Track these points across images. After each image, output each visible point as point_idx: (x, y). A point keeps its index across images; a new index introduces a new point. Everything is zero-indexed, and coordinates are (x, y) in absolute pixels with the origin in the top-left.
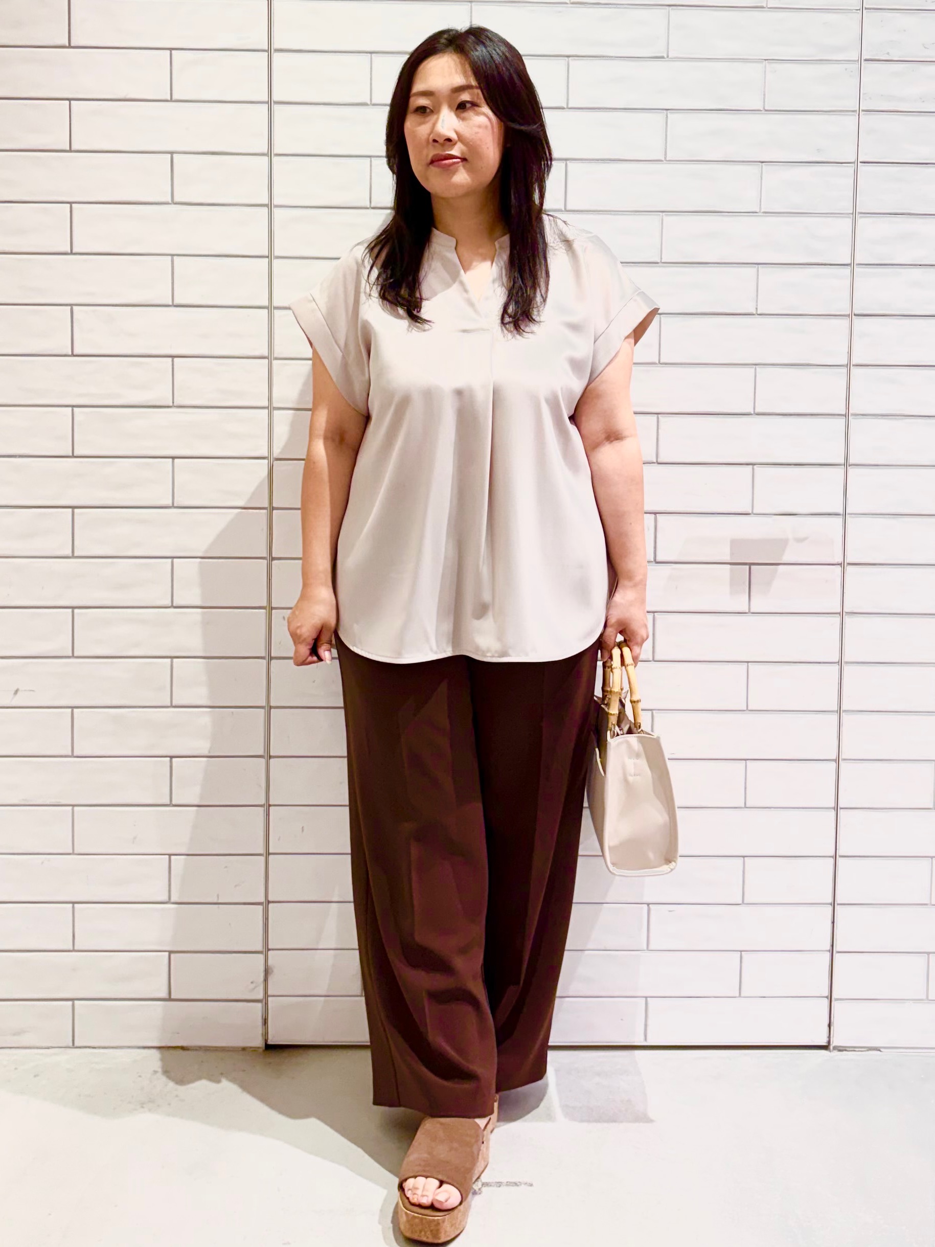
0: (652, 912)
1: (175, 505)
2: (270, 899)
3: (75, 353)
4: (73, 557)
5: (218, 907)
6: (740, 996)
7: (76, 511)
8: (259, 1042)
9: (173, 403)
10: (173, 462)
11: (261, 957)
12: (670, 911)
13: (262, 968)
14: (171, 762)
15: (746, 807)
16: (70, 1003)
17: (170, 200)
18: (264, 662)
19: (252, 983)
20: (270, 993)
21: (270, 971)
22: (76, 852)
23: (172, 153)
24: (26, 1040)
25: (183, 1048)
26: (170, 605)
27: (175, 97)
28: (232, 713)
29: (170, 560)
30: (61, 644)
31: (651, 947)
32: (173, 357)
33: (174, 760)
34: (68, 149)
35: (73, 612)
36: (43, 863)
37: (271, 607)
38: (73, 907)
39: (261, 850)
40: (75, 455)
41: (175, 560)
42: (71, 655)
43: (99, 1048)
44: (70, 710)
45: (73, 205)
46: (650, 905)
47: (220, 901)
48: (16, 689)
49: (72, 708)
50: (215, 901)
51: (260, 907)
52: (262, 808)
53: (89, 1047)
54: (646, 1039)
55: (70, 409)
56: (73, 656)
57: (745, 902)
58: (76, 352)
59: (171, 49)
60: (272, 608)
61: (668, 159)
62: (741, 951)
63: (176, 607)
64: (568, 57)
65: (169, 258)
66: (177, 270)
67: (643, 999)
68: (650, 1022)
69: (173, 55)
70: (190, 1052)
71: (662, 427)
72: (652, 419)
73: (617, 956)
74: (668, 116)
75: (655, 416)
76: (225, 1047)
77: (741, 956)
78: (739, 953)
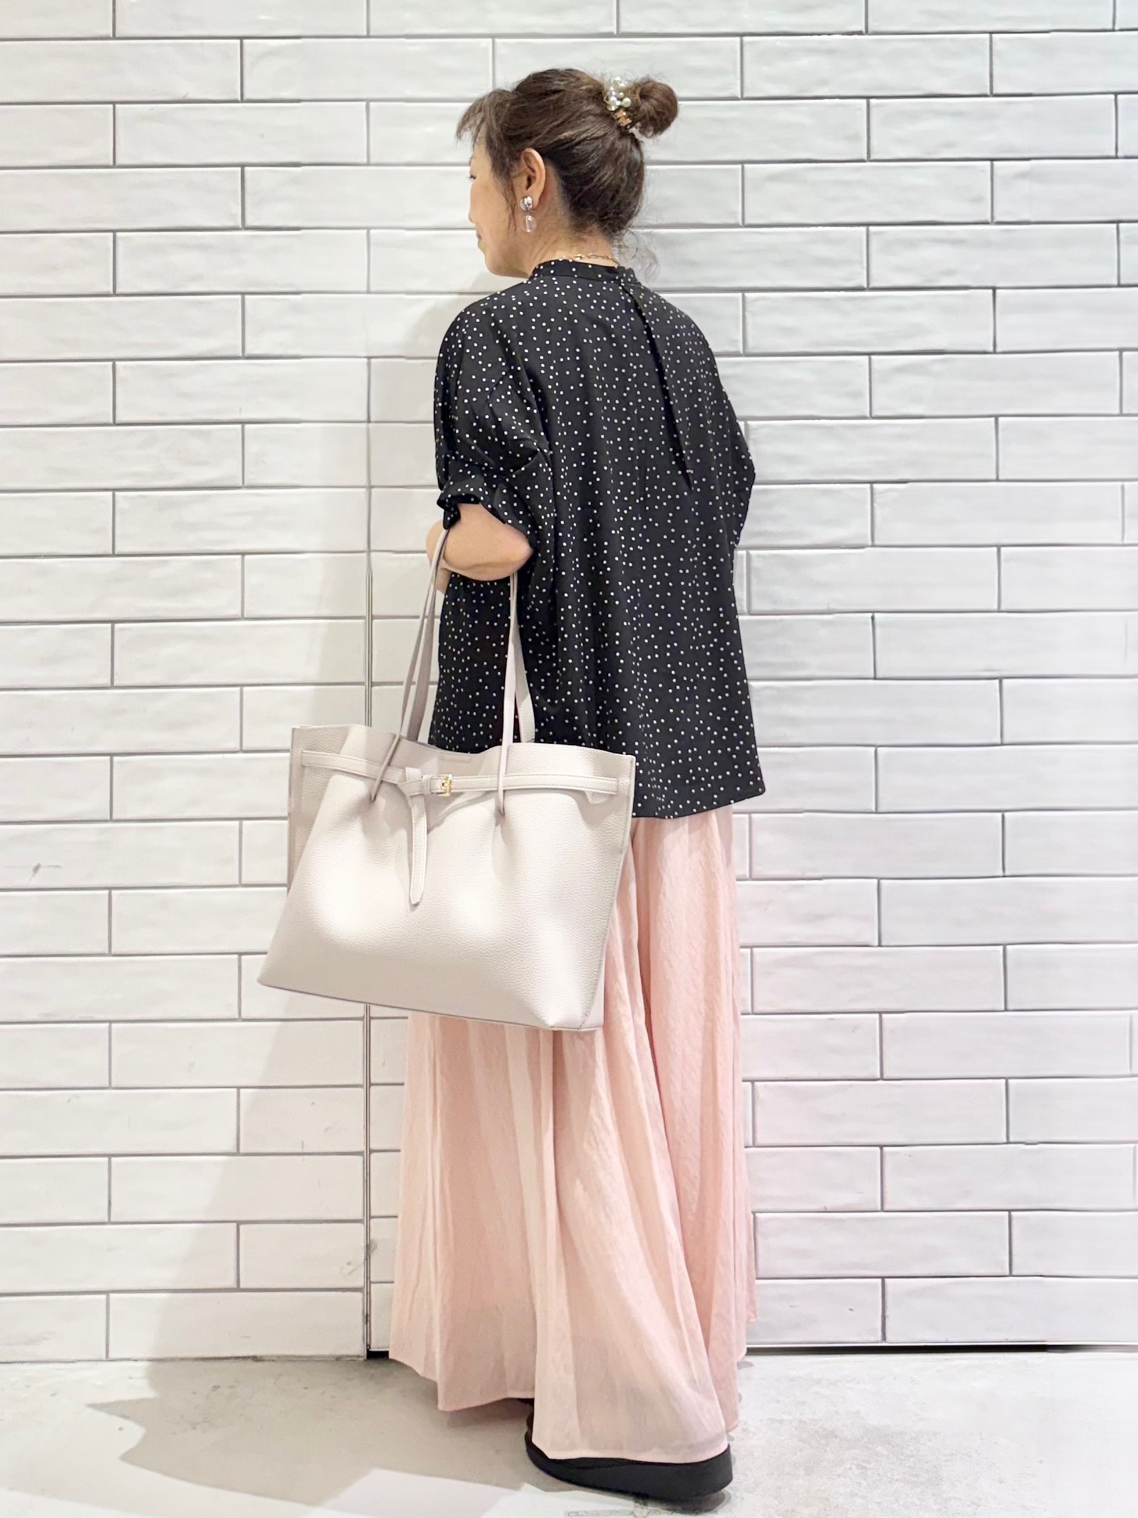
0: (888, 1158)
1: (246, 615)
2: (373, 1146)
3: (117, 422)
4: (112, 687)
5: (303, 1160)
6: (1011, 1275)
7: (117, 626)
8: (359, 1349)
9: (243, 482)
10: (243, 560)
11: (361, 1228)
12: (911, 1155)
13: (363, 1244)
14: (240, 961)
15: (1007, 1010)
16: (103, 1297)
17: (240, 224)
19: (349, 1264)
20: (372, 1280)
21: (373, 1246)
22: (113, 1085)
23: (243, 166)
24: (43, 1351)
25: (255, 1359)
26: (238, 748)
27: (247, 96)
29: (238, 689)
30: (96, 803)
31: (887, 1207)
32: (243, 423)
33: (243, 957)
34: (111, 163)
35: (112, 761)
36: (69, 1100)
38: (110, 1162)
39: (360, 1079)
40: (116, 553)
41: (246, 689)
42: (108, 818)
43: (142, 1360)
44: (106, 892)
45: (118, 234)
46: (885, 1149)
47: (306, 1150)
48: (36, 865)
49: (110, 889)
50: (299, 1150)
51: (359, 1159)
52: (360, 1023)
53: (128, 1360)
54: (884, 1338)
55: (110, 493)
56: (111, 820)
57: (1011, 1140)
58: (119, 419)
59: (242, 38)
61: (873, 157)
62: (1009, 1211)
63: (246, 752)
64: (742, 35)
65: (239, 297)
66: (248, 311)
67: (880, 1280)
68: (888, 1313)
69: (244, 46)
70: (265, 1364)
71: (877, 499)
72: (865, 489)
73: (842, 1220)
74: (871, 105)
75: (868, 485)
76: (312, 1357)
77: (1010, 1217)
78: (1007, 1213)
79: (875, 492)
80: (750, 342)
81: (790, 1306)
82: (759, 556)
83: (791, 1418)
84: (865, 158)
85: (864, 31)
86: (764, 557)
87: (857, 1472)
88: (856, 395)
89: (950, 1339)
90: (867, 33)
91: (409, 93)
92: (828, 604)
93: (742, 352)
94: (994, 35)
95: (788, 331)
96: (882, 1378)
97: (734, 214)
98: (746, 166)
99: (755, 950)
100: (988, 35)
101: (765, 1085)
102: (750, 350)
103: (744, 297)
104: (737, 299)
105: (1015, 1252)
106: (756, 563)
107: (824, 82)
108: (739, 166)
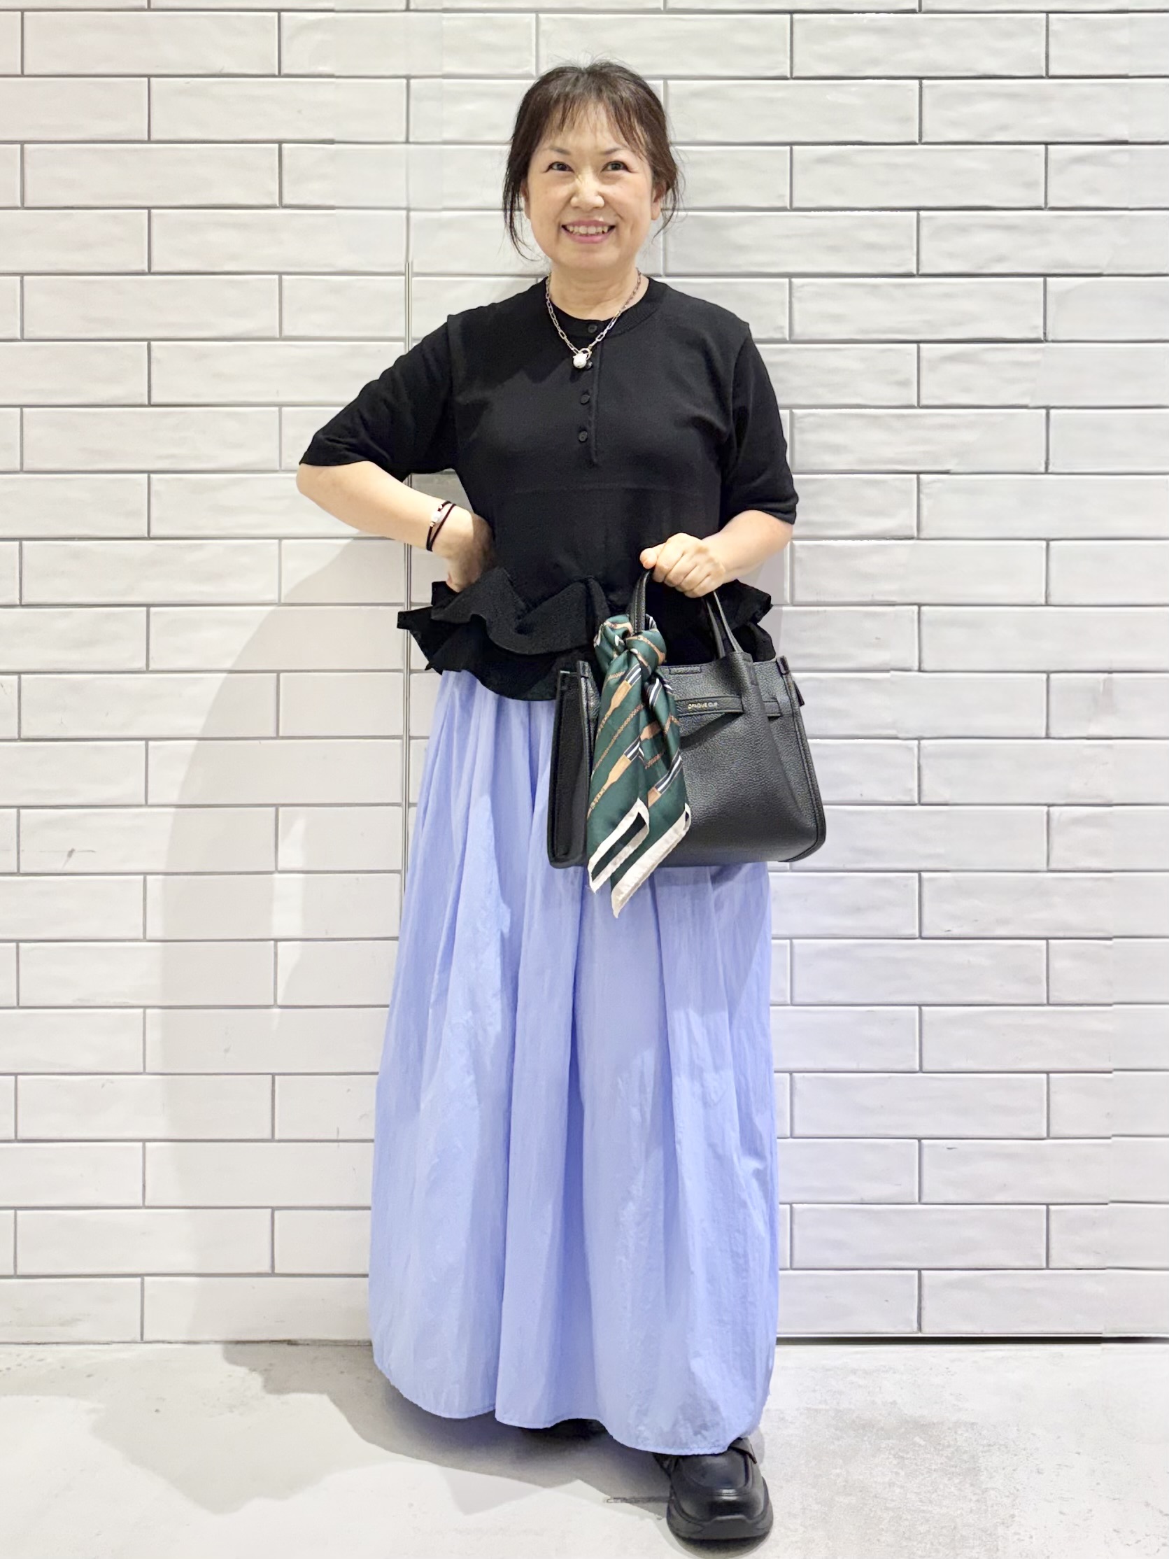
0: (926, 1151)
1: (283, 601)
3: (152, 403)
4: (148, 671)
5: (339, 1146)
6: (1048, 1268)
7: (152, 609)
9: (280, 465)
10: (280, 545)
12: (949, 1148)
14: (276, 947)
15: (1049, 1004)
16: (139, 1280)
17: (277, 202)
18: (399, 811)
22: (147, 1071)
23: (280, 142)
24: (78, 1332)
25: (290, 1343)
26: (275, 735)
27: (285, 71)
28: (357, 879)
29: (275, 675)
30: (131, 788)
31: (924, 1200)
32: (280, 405)
33: (280, 944)
34: (146, 138)
35: (147, 746)
36: (103, 1086)
37: (409, 736)
38: (144, 1147)
40: (152, 535)
41: (281, 675)
42: (143, 802)
43: (176, 1342)
44: (141, 877)
45: (153, 211)
46: (923, 1141)
47: (341, 1137)
48: (70, 849)
49: (145, 874)
50: (334, 1137)
53: (163, 1342)
54: (920, 1329)
55: (146, 475)
56: (147, 805)
57: (1051, 1136)
58: (154, 400)
59: (279, 11)
60: (410, 738)
61: (924, 140)
62: (1048, 1205)
63: (283, 738)
64: (791, 12)
65: (276, 277)
66: (286, 293)
67: (916, 1272)
68: (925, 1303)
69: (282, 18)
70: (300, 1347)
71: (924, 490)
72: (911, 480)
73: (878, 1212)
74: (923, 86)
75: (915, 476)
76: (346, 1341)
77: (1048, 1211)
78: (1044, 1207)
79: (921, 483)
80: (798, 329)
81: (826, 1297)
82: (802, 547)
83: (828, 1407)
84: (917, 141)
85: (917, 9)
86: (809, 547)
87: (895, 1462)
88: (904, 384)
89: (985, 1331)
90: (920, 11)
91: (448, 69)
92: (873, 596)
93: (788, 339)
94: (1050, 15)
95: (837, 318)
96: (918, 1369)
97: (781, 197)
98: (795, 148)
99: (794, 941)
100: (1044, 15)
101: (804, 1077)
102: (794, 338)
103: (790, 283)
104: (782, 285)
105: (1052, 1245)
106: (797, 555)
107: (875, 62)
108: (788, 148)
